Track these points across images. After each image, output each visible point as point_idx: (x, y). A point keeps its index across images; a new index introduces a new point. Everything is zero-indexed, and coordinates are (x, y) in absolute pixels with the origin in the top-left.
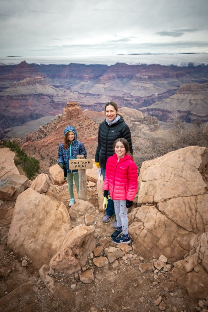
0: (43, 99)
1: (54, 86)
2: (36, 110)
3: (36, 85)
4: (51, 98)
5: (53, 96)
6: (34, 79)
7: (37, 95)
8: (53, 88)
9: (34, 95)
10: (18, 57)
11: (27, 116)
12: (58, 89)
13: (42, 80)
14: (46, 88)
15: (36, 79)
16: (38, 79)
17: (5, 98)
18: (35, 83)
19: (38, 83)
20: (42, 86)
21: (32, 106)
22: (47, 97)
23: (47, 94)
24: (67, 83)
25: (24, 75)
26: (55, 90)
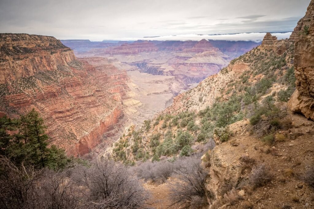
0: (214, 68)
1: (223, 58)
2: (207, 74)
3: (210, 57)
4: (219, 67)
5: (221, 66)
6: (210, 52)
7: (210, 64)
8: (223, 60)
9: (208, 63)
10: (201, 35)
11: (201, 77)
12: (226, 61)
13: (215, 53)
14: (217, 59)
15: (211, 52)
16: (212, 52)
17: (188, 65)
18: (210, 55)
19: (212, 55)
20: (214, 58)
21: (205, 71)
22: (216, 66)
23: (217, 64)
24: (234, 56)
25: (203, 49)
26: (224, 61)
